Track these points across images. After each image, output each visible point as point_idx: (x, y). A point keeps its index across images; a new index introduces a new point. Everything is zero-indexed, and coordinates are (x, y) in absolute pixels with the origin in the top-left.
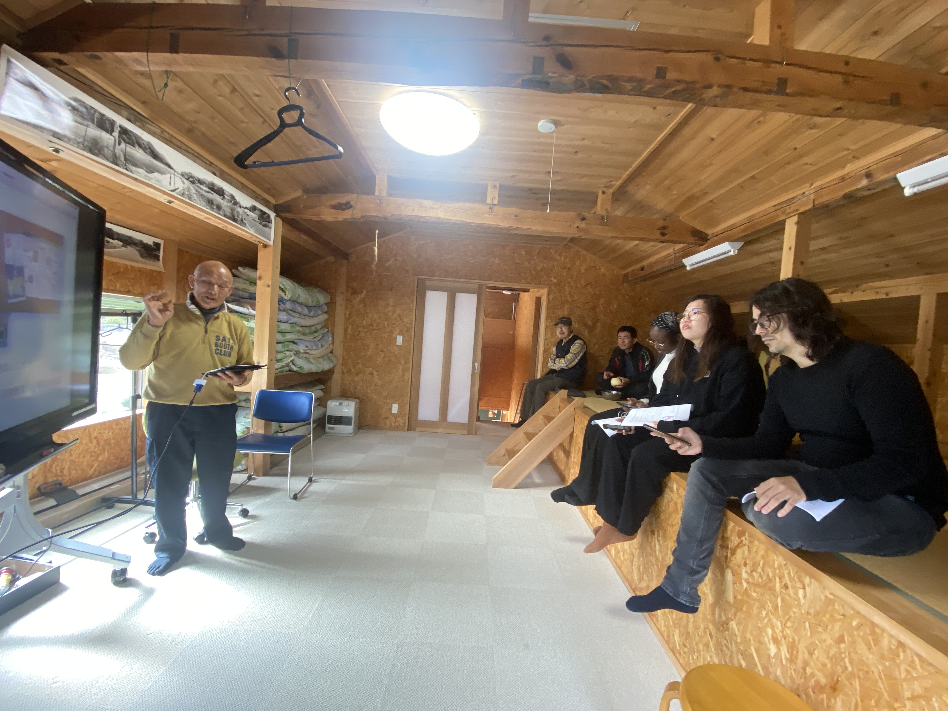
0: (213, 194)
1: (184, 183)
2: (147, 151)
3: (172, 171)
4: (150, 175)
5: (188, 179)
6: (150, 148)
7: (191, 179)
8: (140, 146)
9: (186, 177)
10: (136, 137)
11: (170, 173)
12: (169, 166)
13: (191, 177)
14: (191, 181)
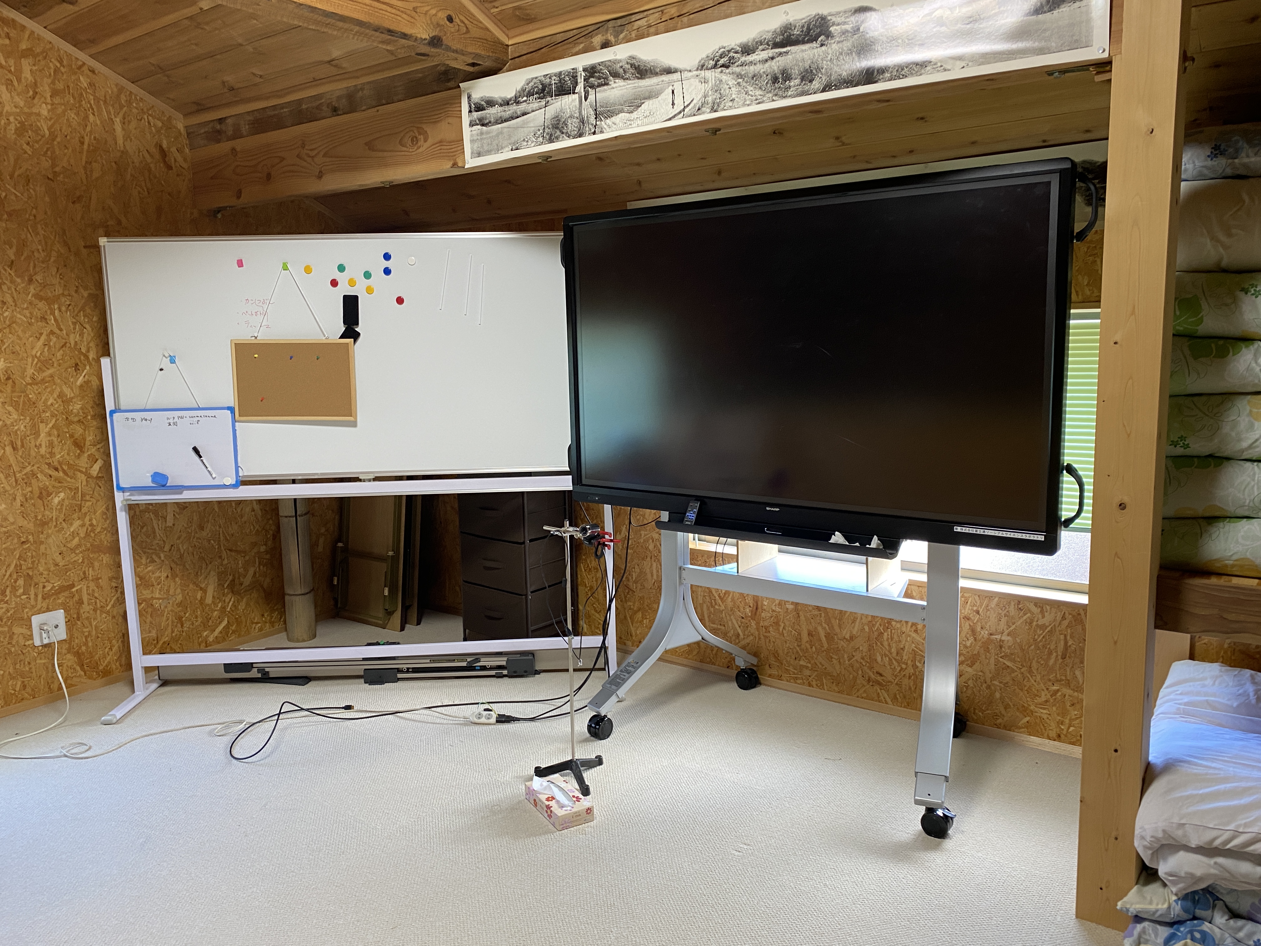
0: (787, 53)
1: (706, 82)
2: (627, 76)
3: (676, 76)
4: (634, 115)
5: (715, 66)
6: (632, 65)
7: (722, 62)
8: (616, 75)
9: (712, 63)
10: (607, 67)
11: (669, 83)
12: (669, 71)
13: (721, 57)
14: (723, 66)
